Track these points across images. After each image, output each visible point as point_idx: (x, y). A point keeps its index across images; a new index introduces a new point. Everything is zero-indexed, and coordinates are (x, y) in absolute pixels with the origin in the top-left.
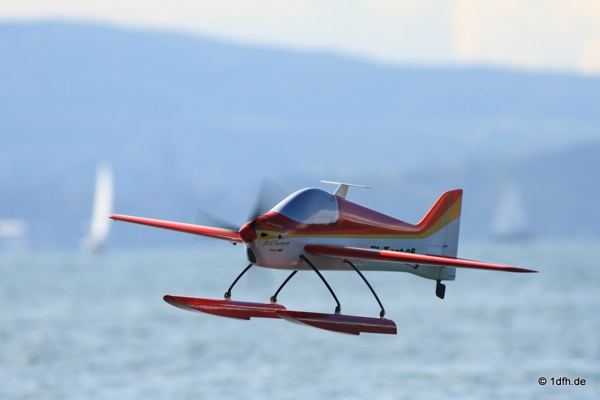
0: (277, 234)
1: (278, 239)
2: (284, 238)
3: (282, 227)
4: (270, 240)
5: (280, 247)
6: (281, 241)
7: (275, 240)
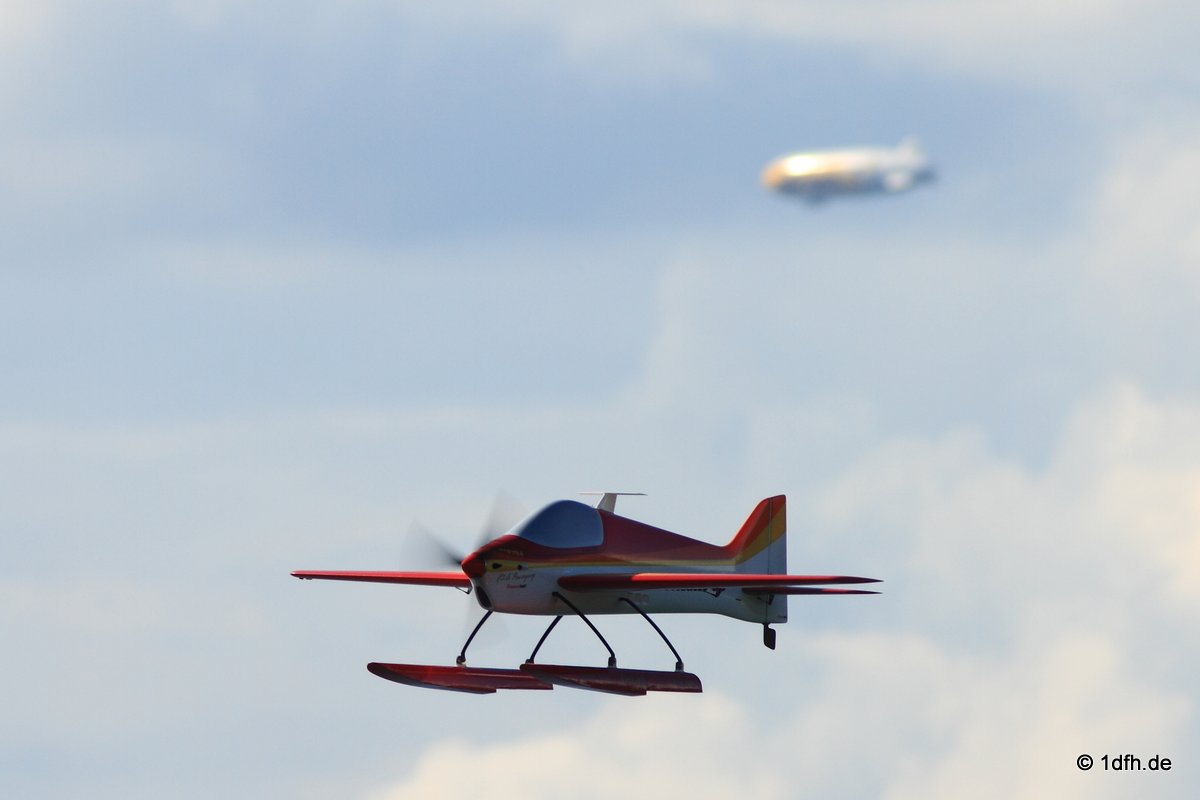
0: (515, 564)
1: (518, 571)
2: (526, 569)
3: (522, 554)
4: (507, 573)
5: (521, 582)
6: (521, 573)
7: (514, 572)
